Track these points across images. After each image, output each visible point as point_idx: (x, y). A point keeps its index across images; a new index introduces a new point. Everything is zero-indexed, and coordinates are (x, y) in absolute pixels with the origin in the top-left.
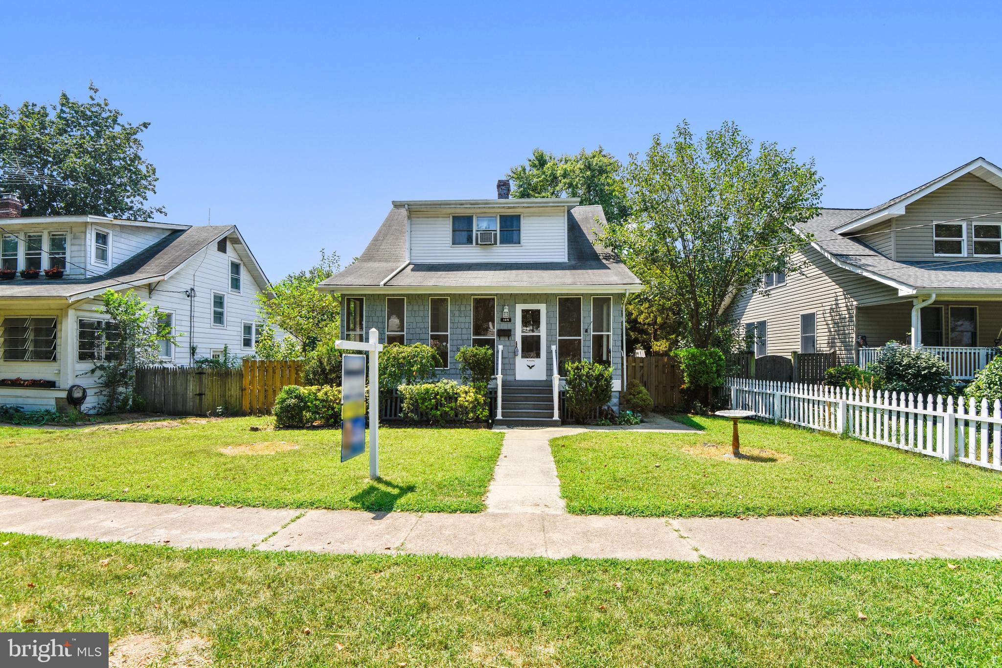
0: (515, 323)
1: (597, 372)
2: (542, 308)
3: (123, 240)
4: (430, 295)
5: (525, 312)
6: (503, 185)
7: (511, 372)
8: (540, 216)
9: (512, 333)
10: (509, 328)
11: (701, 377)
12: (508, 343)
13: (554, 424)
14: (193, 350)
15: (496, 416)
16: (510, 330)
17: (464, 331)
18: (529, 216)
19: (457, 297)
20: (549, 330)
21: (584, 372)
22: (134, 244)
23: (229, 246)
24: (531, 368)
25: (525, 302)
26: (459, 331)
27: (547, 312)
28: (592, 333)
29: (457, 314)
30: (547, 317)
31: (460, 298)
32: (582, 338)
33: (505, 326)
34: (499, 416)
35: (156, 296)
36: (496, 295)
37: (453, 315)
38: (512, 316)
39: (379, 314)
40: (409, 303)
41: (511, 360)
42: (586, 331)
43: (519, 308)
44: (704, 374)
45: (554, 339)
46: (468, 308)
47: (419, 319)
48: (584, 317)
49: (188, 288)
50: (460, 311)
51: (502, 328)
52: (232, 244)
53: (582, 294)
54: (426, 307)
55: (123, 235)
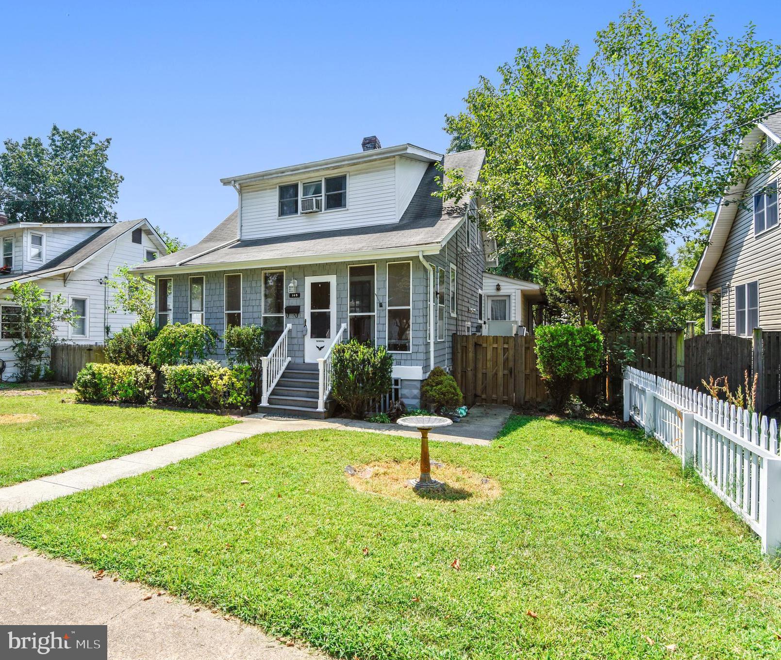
0: (304, 299)
1: (361, 356)
2: (332, 279)
3: (55, 240)
4: (225, 272)
5: (314, 286)
6: (368, 143)
7: (300, 354)
8: (367, 173)
9: (301, 310)
10: (298, 304)
11: (560, 365)
12: (296, 321)
13: (317, 416)
14: (107, 330)
15: (260, 401)
16: (299, 307)
17: (255, 309)
18: (356, 175)
19: (249, 272)
20: (339, 305)
21: (347, 355)
22: (65, 242)
23: (144, 237)
24: (320, 349)
25: (314, 274)
26: (250, 309)
27: (338, 284)
28: (388, 308)
29: (248, 290)
30: (337, 291)
31: (251, 273)
32: (375, 313)
33: (294, 302)
34: (264, 403)
35: (70, 285)
36: (285, 268)
37: (245, 293)
38: (300, 291)
39: (183, 294)
40: (208, 281)
41: (300, 340)
42: (381, 305)
43: (309, 280)
44: (563, 361)
45: (344, 316)
46: (259, 284)
47: (216, 298)
48: (379, 289)
49: (102, 276)
50: (251, 287)
51: (291, 305)
52: (147, 235)
53: (376, 261)
54: (222, 285)
55: (56, 236)
